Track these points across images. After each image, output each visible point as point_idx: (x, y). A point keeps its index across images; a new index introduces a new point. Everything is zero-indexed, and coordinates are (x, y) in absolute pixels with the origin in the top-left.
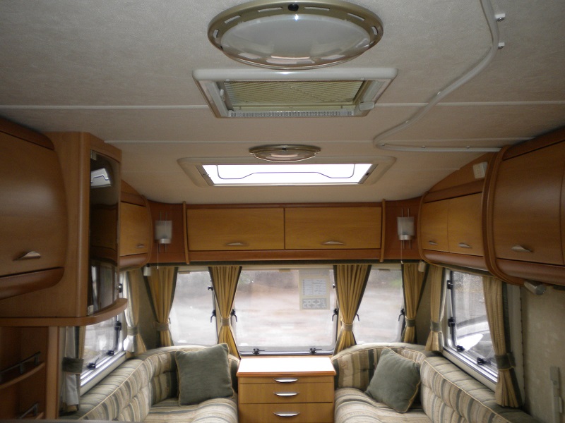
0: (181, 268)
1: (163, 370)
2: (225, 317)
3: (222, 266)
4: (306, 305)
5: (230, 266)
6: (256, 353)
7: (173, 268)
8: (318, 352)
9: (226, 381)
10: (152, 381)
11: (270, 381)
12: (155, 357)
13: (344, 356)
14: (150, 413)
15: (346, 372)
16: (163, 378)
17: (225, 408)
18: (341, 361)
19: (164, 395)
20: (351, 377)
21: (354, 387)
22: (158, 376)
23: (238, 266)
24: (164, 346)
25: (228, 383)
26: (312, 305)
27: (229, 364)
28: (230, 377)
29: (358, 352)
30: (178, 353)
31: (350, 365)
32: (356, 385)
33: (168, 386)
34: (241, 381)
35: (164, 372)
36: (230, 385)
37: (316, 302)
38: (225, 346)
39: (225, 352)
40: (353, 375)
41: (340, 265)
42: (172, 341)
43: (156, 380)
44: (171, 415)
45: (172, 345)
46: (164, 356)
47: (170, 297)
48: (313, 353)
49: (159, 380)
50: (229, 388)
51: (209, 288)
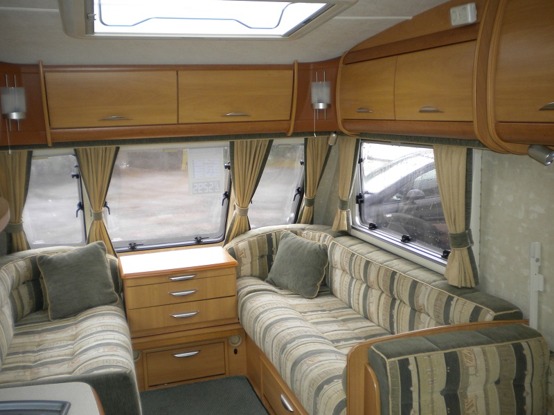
0: (36, 152)
1: (22, 281)
2: (98, 209)
3: (92, 147)
4: (197, 190)
5: (104, 147)
6: (133, 248)
7: (25, 152)
8: (204, 241)
9: (107, 286)
10: (11, 296)
11: (164, 279)
12: (11, 266)
13: (240, 243)
14: (16, 335)
15: (244, 260)
16: (24, 291)
17: (113, 317)
18: (238, 249)
19: (27, 309)
20: (249, 265)
21: (252, 276)
22: (17, 288)
23: (114, 147)
24: (18, 250)
25: (110, 287)
26: (203, 190)
27: (108, 265)
28: (111, 280)
29: (255, 238)
30: (41, 258)
31: (248, 252)
32: (254, 274)
33: (31, 298)
34: (128, 283)
35: (24, 283)
36: (113, 289)
37: (208, 185)
38: (101, 244)
39: (102, 251)
40: (251, 263)
41: (237, 142)
42: (27, 244)
43: (15, 294)
44: (44, 334)
45: (29, 248)
46: (22, 263)
47: (23, 190)
48: (199, 242)
49: (19, 293)
50: (112, 293)
51: (73, 176)
